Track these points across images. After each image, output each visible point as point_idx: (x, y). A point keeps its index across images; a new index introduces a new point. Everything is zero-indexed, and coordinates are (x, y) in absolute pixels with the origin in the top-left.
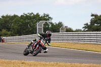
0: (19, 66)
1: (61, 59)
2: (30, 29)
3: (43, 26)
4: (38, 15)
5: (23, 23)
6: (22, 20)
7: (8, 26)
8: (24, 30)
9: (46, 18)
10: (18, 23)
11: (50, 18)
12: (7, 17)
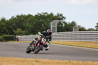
0: (33, 64)
1: (74, 57)
2: (44, 29)
3: (56, 25)
4: (52, 14)
5: (37, 23)
6: (36, 20)
7: (23, 25)
8: (38, 29)
9: (60, 17)
10: (33, 23)
11: (63, 17)
12: (22, 16)
